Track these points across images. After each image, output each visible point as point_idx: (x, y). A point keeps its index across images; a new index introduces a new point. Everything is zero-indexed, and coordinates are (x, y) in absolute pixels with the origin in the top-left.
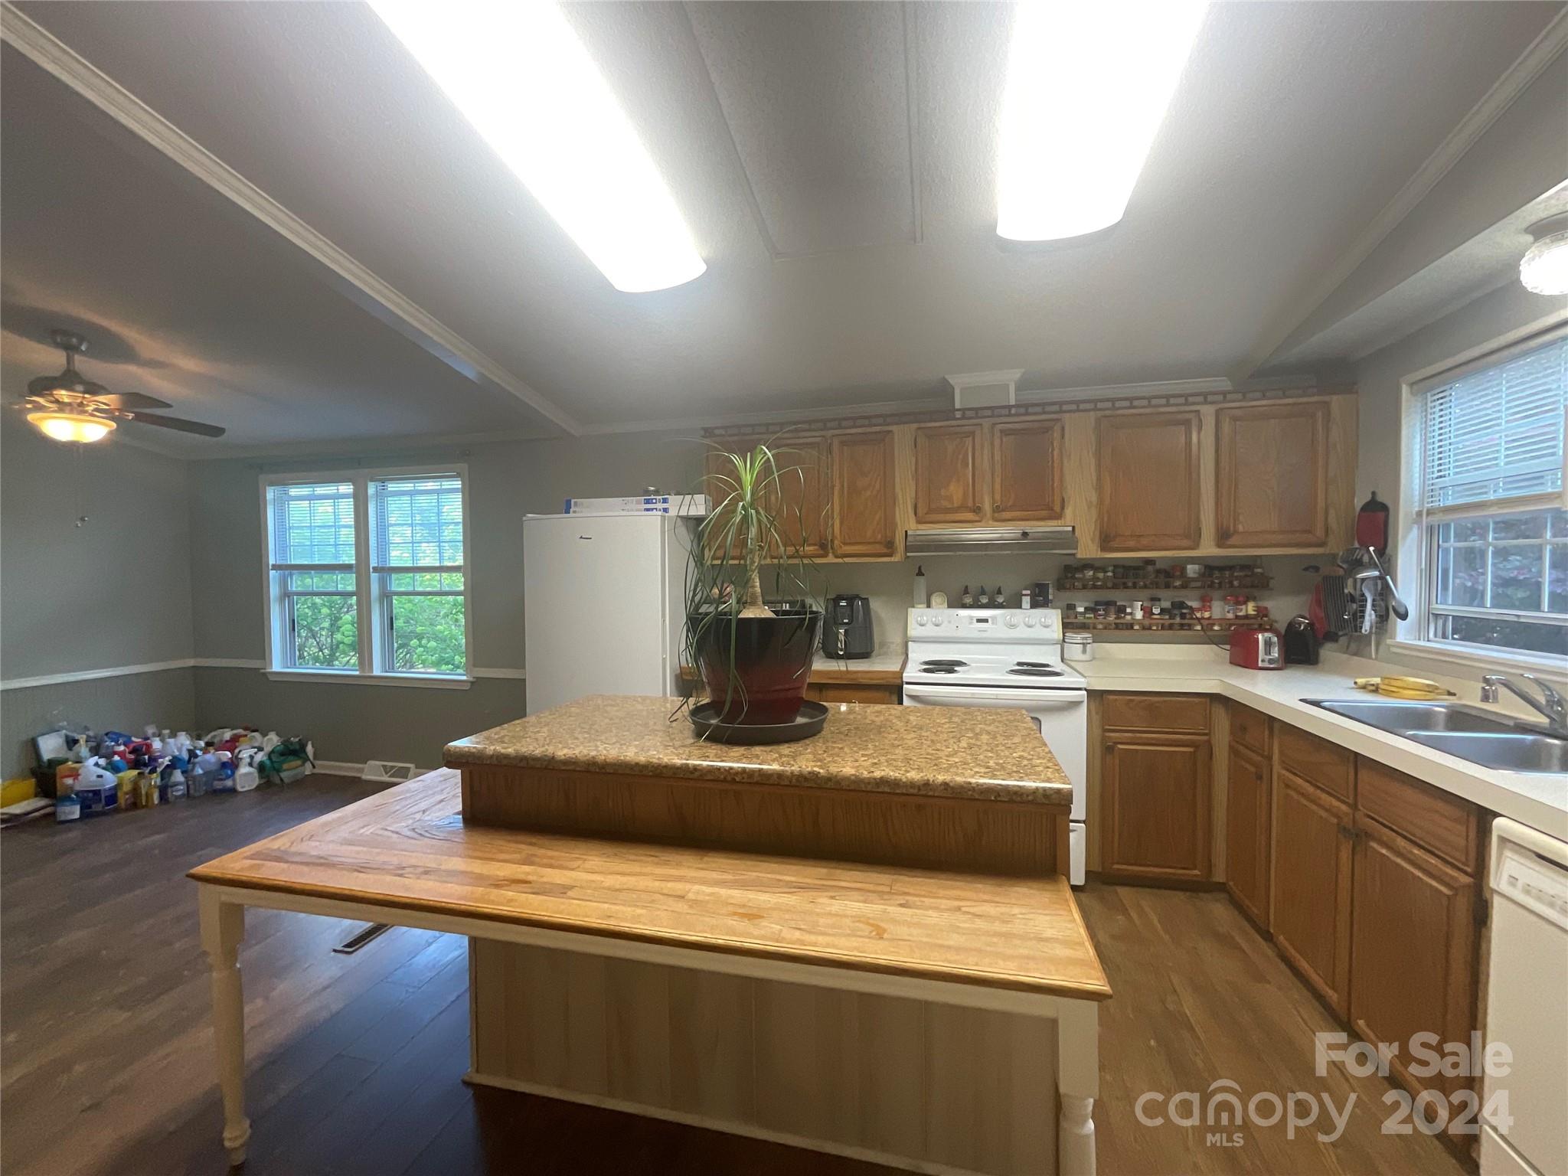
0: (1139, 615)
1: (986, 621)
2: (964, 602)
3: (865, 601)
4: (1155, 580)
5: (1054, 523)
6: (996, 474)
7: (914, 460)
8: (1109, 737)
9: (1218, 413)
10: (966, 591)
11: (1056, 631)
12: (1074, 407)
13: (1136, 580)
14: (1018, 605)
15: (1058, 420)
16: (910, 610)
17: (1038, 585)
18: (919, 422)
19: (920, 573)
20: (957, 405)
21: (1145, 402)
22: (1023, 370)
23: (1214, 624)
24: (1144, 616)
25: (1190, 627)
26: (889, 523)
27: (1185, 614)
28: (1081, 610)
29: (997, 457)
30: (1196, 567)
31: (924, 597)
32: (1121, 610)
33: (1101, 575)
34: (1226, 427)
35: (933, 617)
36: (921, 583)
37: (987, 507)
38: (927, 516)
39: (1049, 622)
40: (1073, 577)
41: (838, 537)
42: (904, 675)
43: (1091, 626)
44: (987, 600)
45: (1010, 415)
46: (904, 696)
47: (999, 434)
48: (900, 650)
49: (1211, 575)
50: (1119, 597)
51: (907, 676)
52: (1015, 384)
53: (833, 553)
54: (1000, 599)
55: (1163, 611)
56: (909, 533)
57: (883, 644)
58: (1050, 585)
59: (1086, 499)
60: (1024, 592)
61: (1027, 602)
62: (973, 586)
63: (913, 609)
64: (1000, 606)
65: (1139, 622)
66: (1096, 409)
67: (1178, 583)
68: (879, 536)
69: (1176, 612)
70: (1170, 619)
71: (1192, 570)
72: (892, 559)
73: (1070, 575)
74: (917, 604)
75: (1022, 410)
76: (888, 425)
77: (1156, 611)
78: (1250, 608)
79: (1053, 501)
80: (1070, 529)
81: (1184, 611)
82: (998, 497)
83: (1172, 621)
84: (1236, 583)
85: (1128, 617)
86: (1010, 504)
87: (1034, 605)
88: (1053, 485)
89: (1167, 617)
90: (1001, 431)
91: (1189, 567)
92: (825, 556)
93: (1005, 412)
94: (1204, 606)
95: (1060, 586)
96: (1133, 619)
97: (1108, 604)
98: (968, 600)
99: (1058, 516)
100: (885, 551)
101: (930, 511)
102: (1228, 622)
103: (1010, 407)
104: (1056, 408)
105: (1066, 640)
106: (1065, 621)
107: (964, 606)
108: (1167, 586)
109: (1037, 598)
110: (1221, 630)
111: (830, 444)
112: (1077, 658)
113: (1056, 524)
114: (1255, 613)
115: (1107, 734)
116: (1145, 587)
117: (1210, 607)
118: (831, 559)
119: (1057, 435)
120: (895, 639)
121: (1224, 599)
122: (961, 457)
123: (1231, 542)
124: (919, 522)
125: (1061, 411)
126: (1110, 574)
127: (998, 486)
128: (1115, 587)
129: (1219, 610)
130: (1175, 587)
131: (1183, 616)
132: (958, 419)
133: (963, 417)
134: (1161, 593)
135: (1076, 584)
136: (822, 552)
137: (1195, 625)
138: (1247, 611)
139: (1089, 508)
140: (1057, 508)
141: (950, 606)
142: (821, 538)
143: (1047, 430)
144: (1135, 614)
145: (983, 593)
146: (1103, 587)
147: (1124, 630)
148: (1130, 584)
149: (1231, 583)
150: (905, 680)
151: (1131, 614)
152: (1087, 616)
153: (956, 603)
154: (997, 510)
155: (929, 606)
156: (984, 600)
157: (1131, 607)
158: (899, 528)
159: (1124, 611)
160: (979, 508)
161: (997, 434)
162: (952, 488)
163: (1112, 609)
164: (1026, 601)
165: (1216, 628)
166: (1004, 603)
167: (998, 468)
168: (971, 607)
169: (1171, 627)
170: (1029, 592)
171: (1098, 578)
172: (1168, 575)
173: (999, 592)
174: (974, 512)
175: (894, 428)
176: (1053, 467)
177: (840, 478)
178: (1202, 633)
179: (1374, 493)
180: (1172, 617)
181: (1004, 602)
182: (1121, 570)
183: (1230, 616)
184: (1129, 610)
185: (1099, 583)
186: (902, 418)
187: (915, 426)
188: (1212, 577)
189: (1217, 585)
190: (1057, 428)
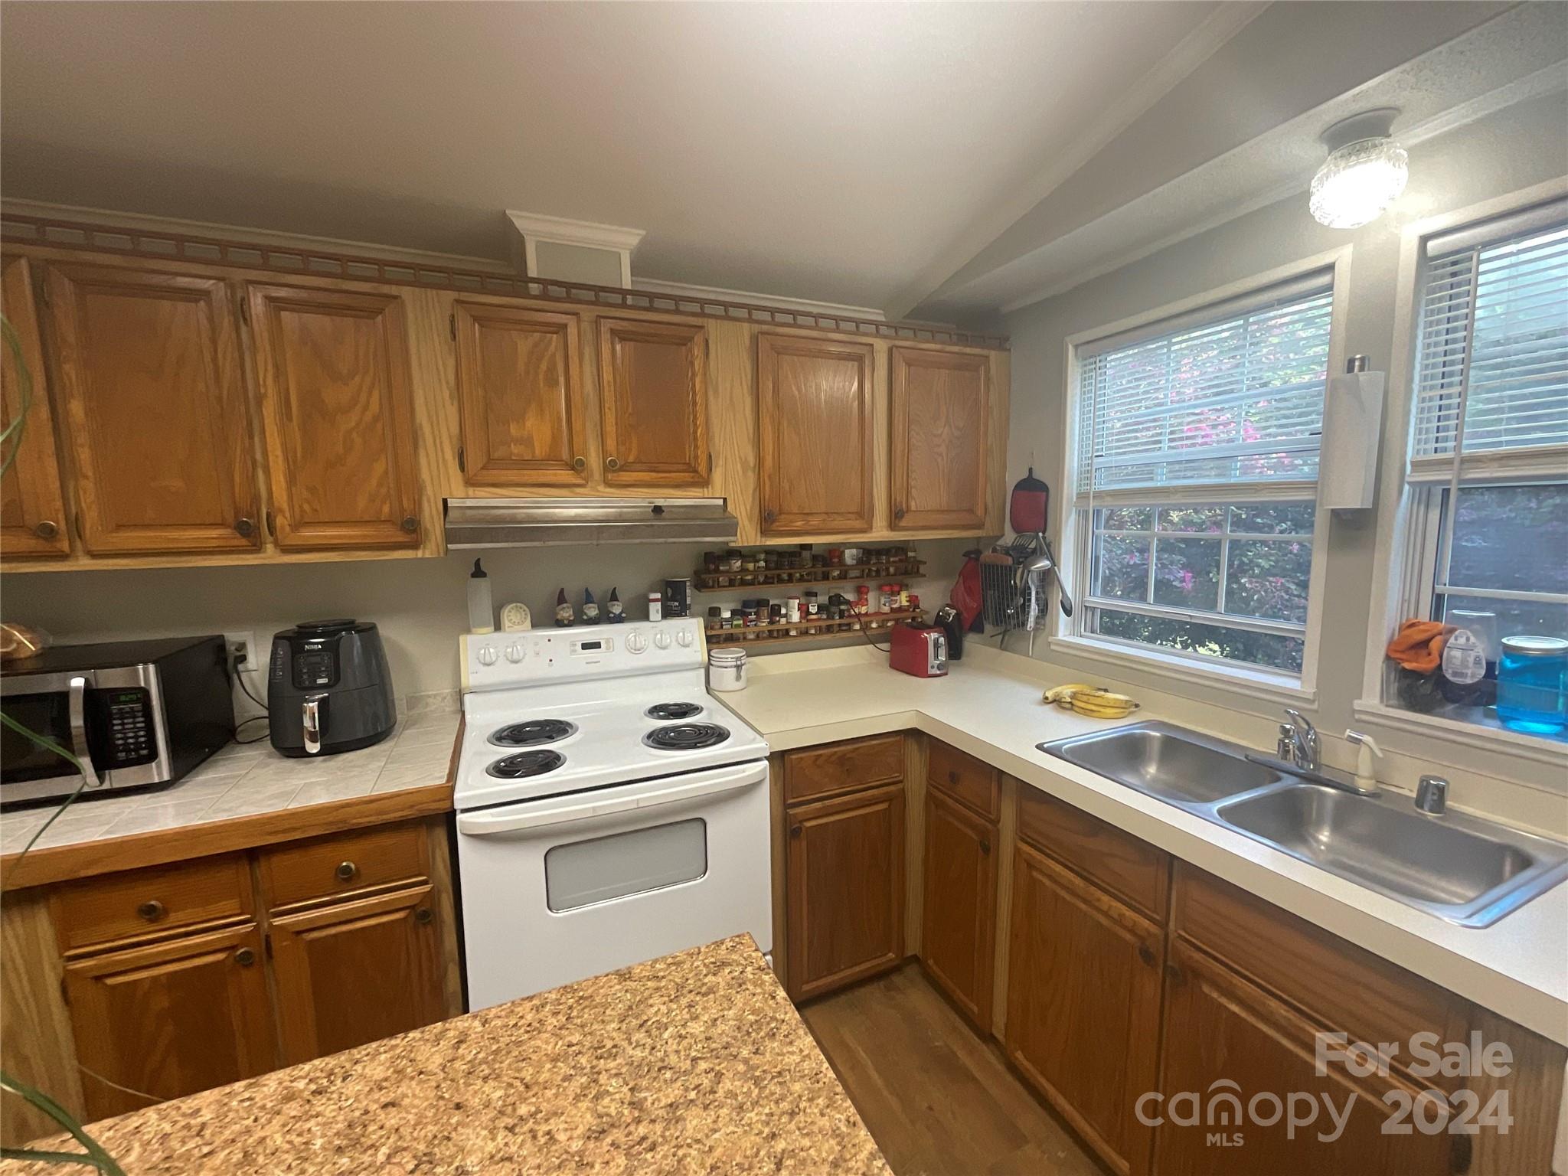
0: (796, 617)
1: (597, 645)
2: (559, 617)
3: (369, 632)
4: (813, 570)
5: (696, 492)
6: (607, 405)
7: (451, 362)
8: (795, 815)
9: (890, 350)
10: (561, 599)
11: (698, 650)
12: (720, 311)
13: (792, 571)
14: (645, 616)
15: (701, 327)
16: (462, 638)
17: (669, 584)
18: (459, 290)
19: (478, 573)
20: (532, 272)
21: (811, 321)
22: (643, 232)
23: (871, 622)
24: (801, 617)
25: (849, 627)
26: (408, 482)
27: (844, 610)
28: (727, 615)
29: (607, 376)
30: (854, 551)
31: (489, 615)
32: (775, 611)
33: (751, 566)
34: (902, 373)
35: (507, 647)
36: (482, 592)
37: (594, 461)
38: (485, 472)
39: (689, 638)
40: (717, 570)
41: (285, 506)
42: (457, 796)
43: (741, 637)
44: (597, 612)
45: (624, 305)
46: (460, 837)
47: (609, 336)
48: (449, 706)
49: (868, 562)
50: (772, 594)
51: (462, 797)
52: (631, 254)
53: (276, 544)
54: (617, 609)
55: (821, 608)
56: (451, 503)
57: (413, 701)
58: (688, 584)
59: (740, 458)
60: (653, 596)
61: (658, 612)
62: (573, 587)
63: (469, 637)
64: (618, 620)
65: (796, 626)
66: (750, 320)
67: (836, 573)
68: (386, 509)
69: (833, 609)
70: (828, 618)
71: (850, 556)
72: (420, 554)
73: (712, 567)
74: (474, 627)
75: (645, 302)
76: (389, 282)
77: (813, 609)
78: (903, 599)
79: (696, 457)
80: (721, 502)
81: (842, 607)
82: (611, 444)
83: (830, 622)
84: (892, 570)
85: (783, 620)
86: (631, 459)
87: (667, 614)
88: (695, 432)
89: (824, 616)
90: (613, 331)
91: (847, 552)
92: (257, 548)
93: (617, 299)
94: (860, 600)
95: (700, 585)
96: (788, 623)
97: (761, 603)
98: (566, 613)
99: (704, 482)
100: (401, 538)
101: (490, 463)
102: (884, 617)
103: (624, 293)
104: (695, 307)
105: (712, 662)
106: (709, 633)
107: (560, 624)
108: (826, 577)
109: (669, 603)
110: (879, 626)
111: (243, 299)
112: (729, 688)
113: (701, 495)
114: (908, 604)
115: (792, 812)
116: (801, 579)
117: (867, 600)
118: (270, 556)
119: (698, 351)
120: (436, 687)
121: (880, 588)
122: (544, 366)
123: (903, 523)
124: (470, 482)
125: (702, 314)
126: (762, 564)
127: (610, 427)
128: (768, 581)
129: (874, 603)
130: (834, 578)
131: (842, 615)
132: (535, 297)
133: (544, 296)
134: (816, 586)
135: (721, 579)
136: (244, 542)
137: (854, 623)
138: (901, 602)
139: (744, 472)
140: (702, 469)
141: (535, 625)
142: (237, 512)
143: (685, 341)
144: (791, 616)
145: (589, 598)
146: (751, 583)
147: (778, 638)
148: (785, 577)
149: (887, 569)
150: (458, 806)
151: (786, 616)
152: (735, 623)
153: (546, 618)
154: (609, 467)
155: (498, 627)
156: (592, 611)
157: (787, 605)
158: (429, 491)
159: (779, 614)
160: (581, 463)
161: (606, 336)
162: (530, 422)
163: (765, 612)
164: (655, 609)
165: (874, 625)
166: (624, 615)
167: (609, 395)
168: (570, 624)
169: (829, 629)
170: (658, 596)
171: (747, 570)
172: (827, 561)
173: (614, 597)
174: (573, 469)
175: (406, 292)
176: (695, 404)
177: (276, 377)
178: (861, 633)
179: (1031, 470)
180: (830, 617)
181: (621, 613)
182: (774, 558)
183: (886, 609)
184: (783, 611)
185: (749, 577)
186: (420, 276)
187: (452, 295)
188: (869, 563)
189: (874, 574)
190: (698, 339)
